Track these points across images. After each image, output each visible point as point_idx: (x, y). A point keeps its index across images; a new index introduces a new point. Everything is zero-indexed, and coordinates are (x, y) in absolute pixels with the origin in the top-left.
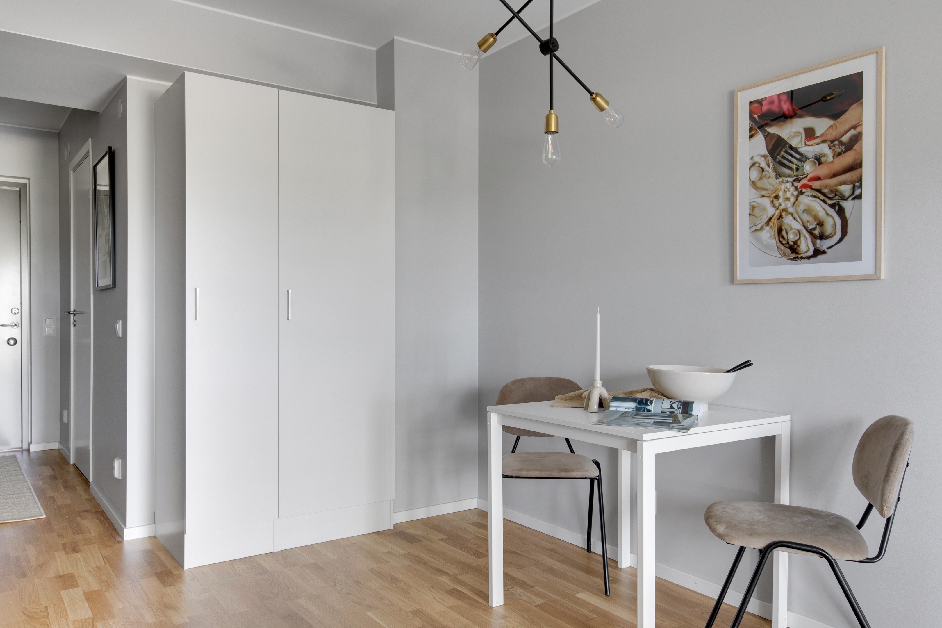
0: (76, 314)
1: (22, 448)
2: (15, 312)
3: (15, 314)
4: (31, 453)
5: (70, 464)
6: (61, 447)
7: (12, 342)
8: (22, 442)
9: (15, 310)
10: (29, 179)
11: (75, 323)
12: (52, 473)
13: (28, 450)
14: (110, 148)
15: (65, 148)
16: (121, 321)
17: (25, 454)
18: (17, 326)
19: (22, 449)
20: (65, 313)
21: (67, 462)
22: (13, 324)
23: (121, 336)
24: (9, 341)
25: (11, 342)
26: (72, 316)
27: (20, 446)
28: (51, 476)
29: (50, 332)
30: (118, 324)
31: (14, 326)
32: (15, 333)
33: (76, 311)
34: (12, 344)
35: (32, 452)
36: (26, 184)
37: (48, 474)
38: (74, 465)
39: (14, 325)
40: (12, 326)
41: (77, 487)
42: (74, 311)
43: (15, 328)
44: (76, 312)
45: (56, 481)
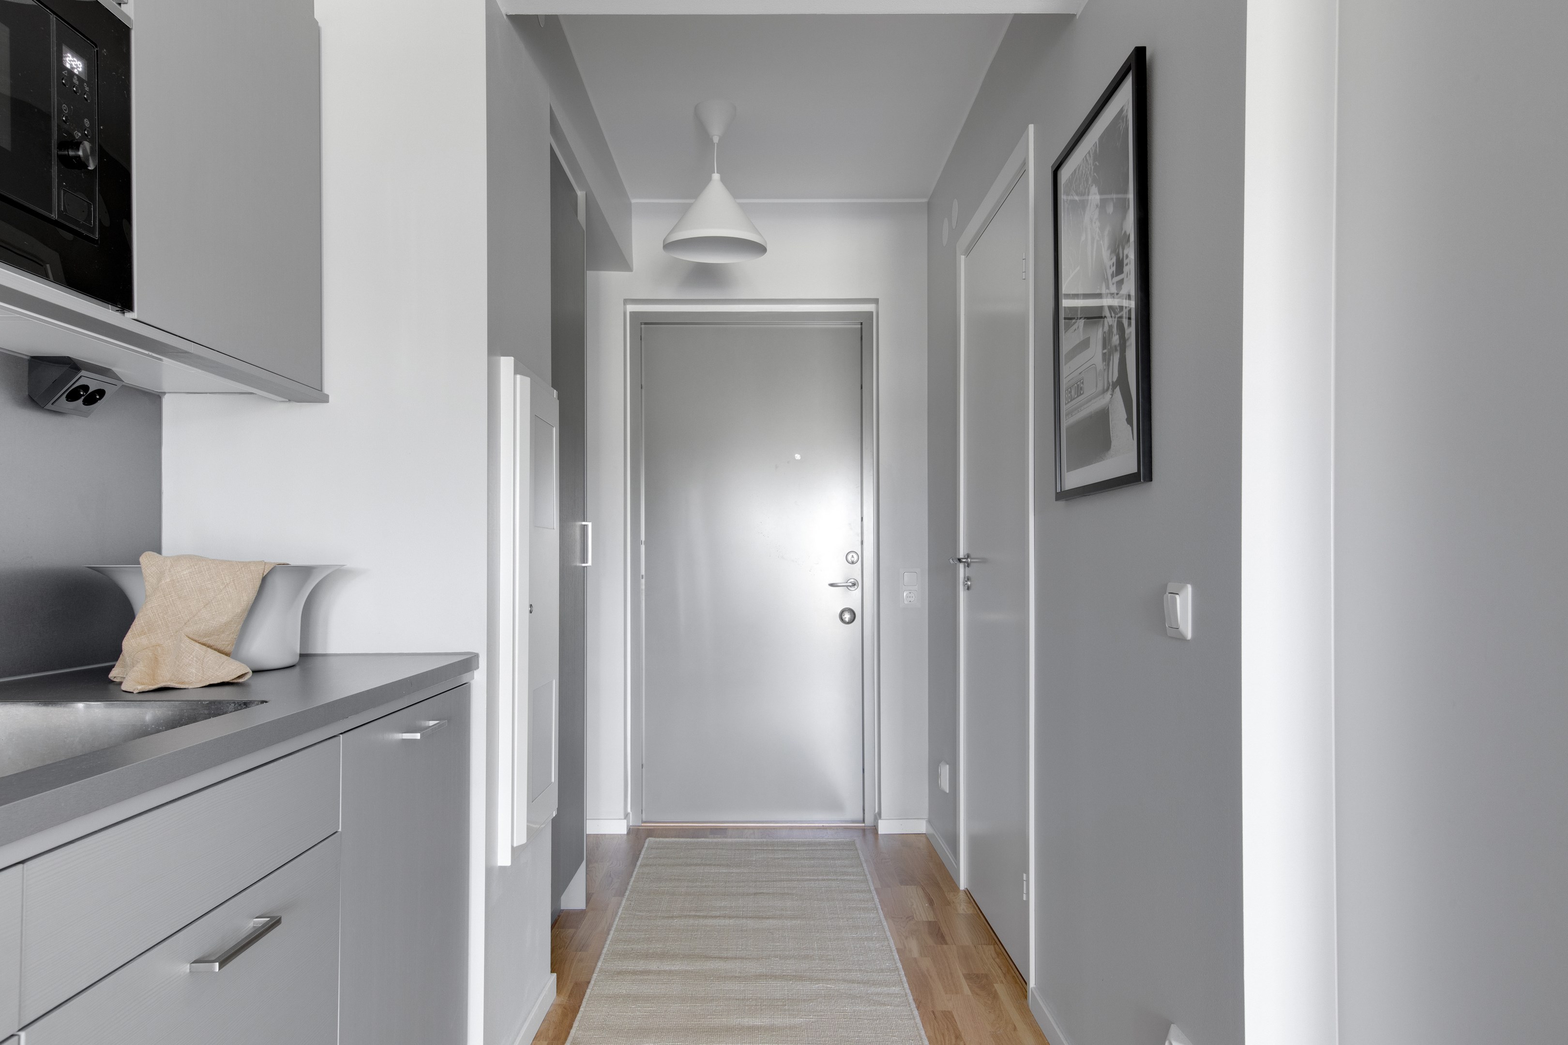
0: (972, 564)
1: (864, 821)
2: (852, 559)
3: (853, 563)
4: (880, 838)
5: (959, 888)
6: (931, 831)
7: (847, 617)
8: (864, 810)
9: (853, 556)
10: (876, 301)
11: (969, 583)
12: (931, 918)
13: (875, 829)
14: (1140, 53)
15: (946, 219)
16: (1189, 588)
17: (870, 836)
18: (856, 587)
19: (863, 825)
20: (951, 561)
21: (955, 886)
22: (849, 582)
23: (1189, 636)
24: (843, 615)
25: (845, 616)
26: (961, 566)
27: (860, 817)
28: (930, 922)
29: (912, 600)
30: (1177, 596)
31: (850, 586)
32: (852, 599)
33: (972, 556)
34: (847, 620)
35: (880, 834)
36: (872, 313)
37: (925, 919)
38: (967, 892)
39: (850, 584)
40: (847, 586)
41: (994, 985)
42: (968, 556)
43: (853, 589)
44: (971, 559)
45: (945, 946)
